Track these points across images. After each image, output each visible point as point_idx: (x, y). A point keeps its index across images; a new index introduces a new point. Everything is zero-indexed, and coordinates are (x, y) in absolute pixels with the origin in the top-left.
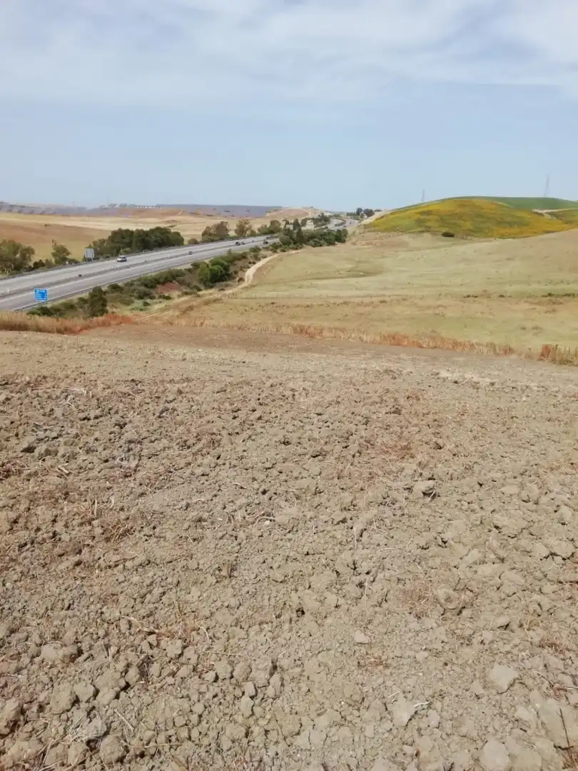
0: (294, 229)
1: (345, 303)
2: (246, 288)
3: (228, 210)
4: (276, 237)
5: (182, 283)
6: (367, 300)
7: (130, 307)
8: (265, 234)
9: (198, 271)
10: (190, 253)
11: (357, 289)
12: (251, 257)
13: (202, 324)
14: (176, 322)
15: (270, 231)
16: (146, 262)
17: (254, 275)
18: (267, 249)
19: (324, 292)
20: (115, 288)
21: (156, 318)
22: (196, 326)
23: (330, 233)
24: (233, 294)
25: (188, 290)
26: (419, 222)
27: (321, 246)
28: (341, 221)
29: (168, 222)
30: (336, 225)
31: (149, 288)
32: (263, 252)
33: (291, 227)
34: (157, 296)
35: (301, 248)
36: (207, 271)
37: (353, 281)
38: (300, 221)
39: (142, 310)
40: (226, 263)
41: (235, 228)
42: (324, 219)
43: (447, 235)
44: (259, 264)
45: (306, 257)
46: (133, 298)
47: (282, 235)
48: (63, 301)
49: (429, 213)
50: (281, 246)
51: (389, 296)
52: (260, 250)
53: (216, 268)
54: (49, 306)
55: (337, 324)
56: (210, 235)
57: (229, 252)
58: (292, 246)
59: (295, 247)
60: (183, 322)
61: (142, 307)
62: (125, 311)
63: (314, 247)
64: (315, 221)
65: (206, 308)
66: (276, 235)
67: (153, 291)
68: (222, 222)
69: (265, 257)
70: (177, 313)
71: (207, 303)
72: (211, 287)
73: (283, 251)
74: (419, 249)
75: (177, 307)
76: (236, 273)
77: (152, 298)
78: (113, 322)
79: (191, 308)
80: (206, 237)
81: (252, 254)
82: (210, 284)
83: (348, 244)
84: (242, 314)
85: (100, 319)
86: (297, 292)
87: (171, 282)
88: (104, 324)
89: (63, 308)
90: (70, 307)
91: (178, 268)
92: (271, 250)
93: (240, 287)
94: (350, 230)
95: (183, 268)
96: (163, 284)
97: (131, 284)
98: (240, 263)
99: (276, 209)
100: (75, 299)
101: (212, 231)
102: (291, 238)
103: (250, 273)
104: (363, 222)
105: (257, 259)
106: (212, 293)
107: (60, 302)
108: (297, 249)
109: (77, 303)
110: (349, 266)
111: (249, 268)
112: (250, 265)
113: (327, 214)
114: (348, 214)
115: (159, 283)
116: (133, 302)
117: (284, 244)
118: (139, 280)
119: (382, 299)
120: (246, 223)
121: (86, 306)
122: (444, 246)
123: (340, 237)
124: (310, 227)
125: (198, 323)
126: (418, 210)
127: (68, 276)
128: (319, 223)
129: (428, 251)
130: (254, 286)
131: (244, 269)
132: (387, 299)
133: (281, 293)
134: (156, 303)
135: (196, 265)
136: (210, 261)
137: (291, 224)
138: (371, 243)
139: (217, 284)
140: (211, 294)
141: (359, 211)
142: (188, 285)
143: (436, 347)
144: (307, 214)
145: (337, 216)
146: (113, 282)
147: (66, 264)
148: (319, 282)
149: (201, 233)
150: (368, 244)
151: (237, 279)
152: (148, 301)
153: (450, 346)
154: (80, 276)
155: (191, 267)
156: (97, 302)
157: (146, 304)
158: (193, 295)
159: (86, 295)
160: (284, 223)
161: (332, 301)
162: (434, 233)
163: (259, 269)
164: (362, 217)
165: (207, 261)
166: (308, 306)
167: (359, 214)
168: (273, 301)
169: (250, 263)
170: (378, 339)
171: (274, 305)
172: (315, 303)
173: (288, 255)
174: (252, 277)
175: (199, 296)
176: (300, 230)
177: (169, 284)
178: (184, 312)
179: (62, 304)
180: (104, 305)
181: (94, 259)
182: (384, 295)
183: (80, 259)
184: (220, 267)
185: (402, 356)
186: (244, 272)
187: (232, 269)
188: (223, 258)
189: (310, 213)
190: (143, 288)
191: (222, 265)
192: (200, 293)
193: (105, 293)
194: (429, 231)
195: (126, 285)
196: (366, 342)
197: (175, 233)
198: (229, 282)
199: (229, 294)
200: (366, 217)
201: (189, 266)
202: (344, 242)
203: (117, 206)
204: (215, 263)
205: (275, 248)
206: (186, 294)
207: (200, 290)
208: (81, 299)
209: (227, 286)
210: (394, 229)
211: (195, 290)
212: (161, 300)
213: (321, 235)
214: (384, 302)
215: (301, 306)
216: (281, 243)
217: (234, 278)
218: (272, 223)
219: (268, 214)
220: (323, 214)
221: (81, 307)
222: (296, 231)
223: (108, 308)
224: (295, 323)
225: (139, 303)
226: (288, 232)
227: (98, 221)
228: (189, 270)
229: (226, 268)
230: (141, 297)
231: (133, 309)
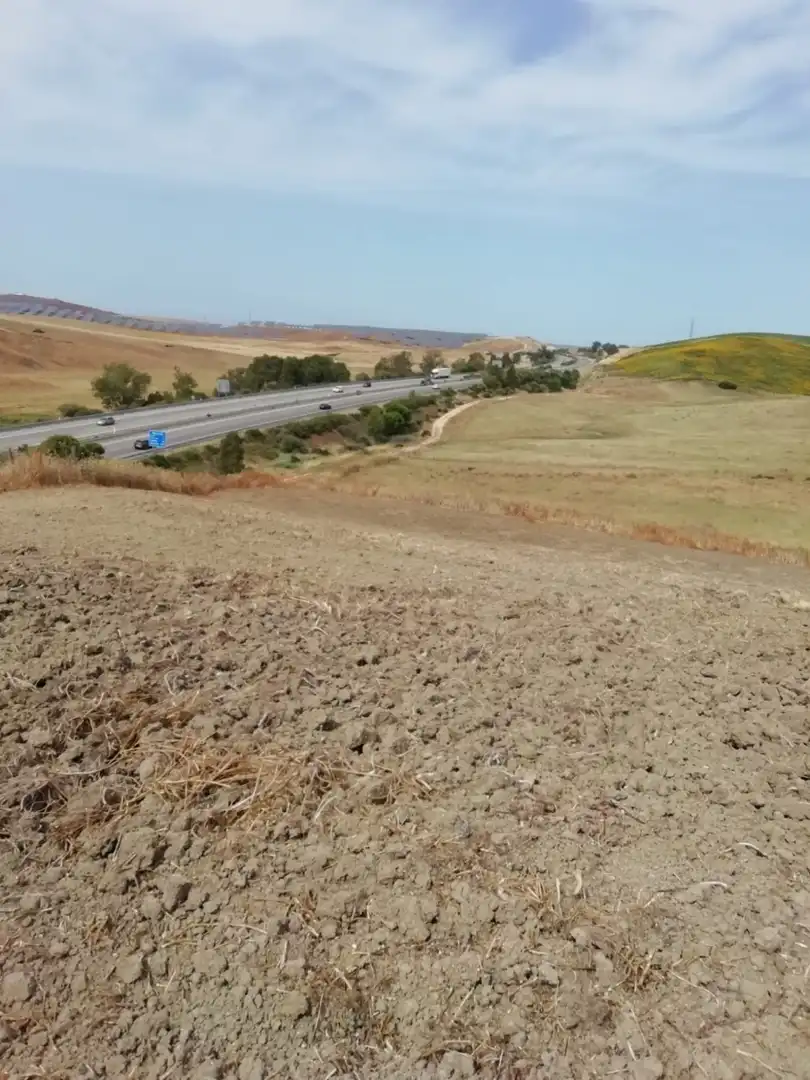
0: (504, 366)
1: (575, 475)
2: (433, 445)
3: (410, 337)
4: (478, 377)
5: (344, 434)
6: (607, 473)
7: (274, 462)
8: (463, 371)
9: (369, 418)
10: (358, 393)
11: (593, 456)
12: (441, 402)
13: (375, 493)
14: (338, 487)
15: (468, 368)
16: (297, 403)
17: (444, 428)
18: (464, 392)
19: (544, 457)
20: (255, 435)
21: (311, 481)
22: (365, 495)
23: (554, 375)
24: (415, 452)
25: (351, 444)
26: (686, 365)
27: (540, 391)
28: (569, 360)
29: (328, 349)
30: (563, 364)
31: (300, 438)
32: (458, 397)
33: (500, 364)
34: (310, 449)
35: (512, 393)
36: (380, 418)
37: (587, 443)
38: (511, 356)
39: (288, 467)
40: (407, 410)
41: (421, 361)
42: (544, 355)
43: (725, 386)
44: (453, 413)
45: (517, 406)
46: (278, 451)
47: (486, 373)
48: (186, 448)
49: (700, 353)
50: (484, 389)
51: (641, 469)
52: (455, 393)
53: (390, 414)
54: (166, 454)
55: (564, 504)
56: (386, 369)
57: (413, 393)
58: (500, 389)
59: (504, 391)
60: (348, 487)
61: (290, 464)
62: (266, 468)
63: (530, 392)
64: (534, 357)
65: (378, 470)
66: (476, 374)
67: (305, 443)
68: (404, 353)
69: (461, 404)
70: (337, 475)
71: (378, 463)
72: (384, 442)
73: (487, 396)
74: (683, 404)
75: (335, 467)
76: (419, 423)
77: (304, 452)
78: (255, 483)
79: (356, 469)
80: (381, 373)
81: (444, 398)
82: (384, 437)
83: (579, 391)
84: (427, 481)
85: (237, 477)
86: (504, 455)
87: (331, 431)
88: (241, 485)
89: (184, 459)
90: (193, 458)
91: (342, 413)
92: (470, 394)
93: (424, 443)
94: (583, 372)
95: (346, 412)
96: (319, 433)
97: (277, 432)
98: (425, 410)
99: (479, 337)
100: (200, 446)
101: (389, 364)
102: (500, 378)
103: (440, 424)
104: (604, 361)
105: (450, 405)
106: (386, 450)
107: (181, 449)
108: (506, 394)
109: (203, 453)
110: (581, 422)
111: (437, 417)
112: (439, 414)
113: (550, 348)
114: (580, 350)
115: (314, 432)
116: (277, 456)
117: (489, 386)
118: (287, 426)
119: (628, 472)
120: (436, 356)
121: (215, 458)
122: (720, 402)
123: (568, 381)
124: (525, 364)
125: (370, 492)
126: (688, 349)
127: (193, 416)
128: (540, 360)
129: (697, 408)
130: (445, 443)
131: (431, 419)
132: (636, 472)
133: (482, 455)
134: (309, 459)
135: (366, 411)
136: (385, 406)
137: (498, 359)
138: (614, 392)
139: (393, 438)
140: (384, 451)
141: (597, 344)
142: (354, 437)
143: (716, 549)
144: (521, 346)
145: (563, 351)
146: (253, 426)
147: (191, 399)
148: (540, 443)
149: (373, 366)
150: (608, 393)
151: (421, 432)
152: (299, 456)
153: (739, 550)
154: (209, 416)
155: (359, 412)
156: (231, 454)
157: (295, 460)
158: (360, 451)
159: (216, 443)
160: (488, 358)
161: (556, 471)
162: (707, 382)
163: (453, 420)
164: (600, 354)
165: (381, 405)
166: (520, 476)
167: (595, 350)
168: (471, 465)
169: (440, 411)
170: (631, 531)
171: (473, 471)
172: (531, 473)
173: (494, 403)
174: (441, 431)
175: (367, 453)
176: (512, 368)
177: (327, 435)
178: (346, 474)
179: (183, 453)
180: (240, 458)
181: (229, 394)
182: (635, 467)
183: (209, 392)
184: (397, 413)
185: (667, 558)
186: (431, 422)
187: (414, 419)
188: (402, 401)
189: (526, 346)
190: (292, 438)
191: (401, 412)
192: (370, 449)
193: (241, 441)
194: (699, 379)
195: (270, 431)
196: (612, 534)
197: (338, 364)
198: (409, 436)
199: (409, 453)
200: (605, 354)
201: (356, 411)
202: (573, 387)
203: (262, 325)
204: (391, 408)
205: (475, 392)
206: (350, 449)
207: (369, 445)
208: (209, 448)
209: (406, 441)
210: (647, 373)
211: (362, 445)
212: (315, 455)
213: (542, 377)
214: (632, 476)
215: (513, 475)
216: (485, 385)
217: (416, 430)
218: (473, 357)
219: (466, 345)
220: (544, 347)
221: (208, 459)
222: (506, 370)
223: (244, 462)
224: (506, 498)
225: (285, 458)
226: (495, 370)
227: (234, 343)
228: (356, 417)
229: (407, 417)
230: (288, 451)
231: (278, 466)
